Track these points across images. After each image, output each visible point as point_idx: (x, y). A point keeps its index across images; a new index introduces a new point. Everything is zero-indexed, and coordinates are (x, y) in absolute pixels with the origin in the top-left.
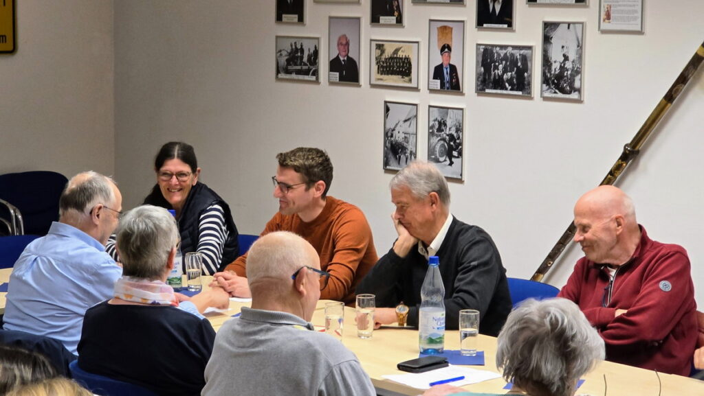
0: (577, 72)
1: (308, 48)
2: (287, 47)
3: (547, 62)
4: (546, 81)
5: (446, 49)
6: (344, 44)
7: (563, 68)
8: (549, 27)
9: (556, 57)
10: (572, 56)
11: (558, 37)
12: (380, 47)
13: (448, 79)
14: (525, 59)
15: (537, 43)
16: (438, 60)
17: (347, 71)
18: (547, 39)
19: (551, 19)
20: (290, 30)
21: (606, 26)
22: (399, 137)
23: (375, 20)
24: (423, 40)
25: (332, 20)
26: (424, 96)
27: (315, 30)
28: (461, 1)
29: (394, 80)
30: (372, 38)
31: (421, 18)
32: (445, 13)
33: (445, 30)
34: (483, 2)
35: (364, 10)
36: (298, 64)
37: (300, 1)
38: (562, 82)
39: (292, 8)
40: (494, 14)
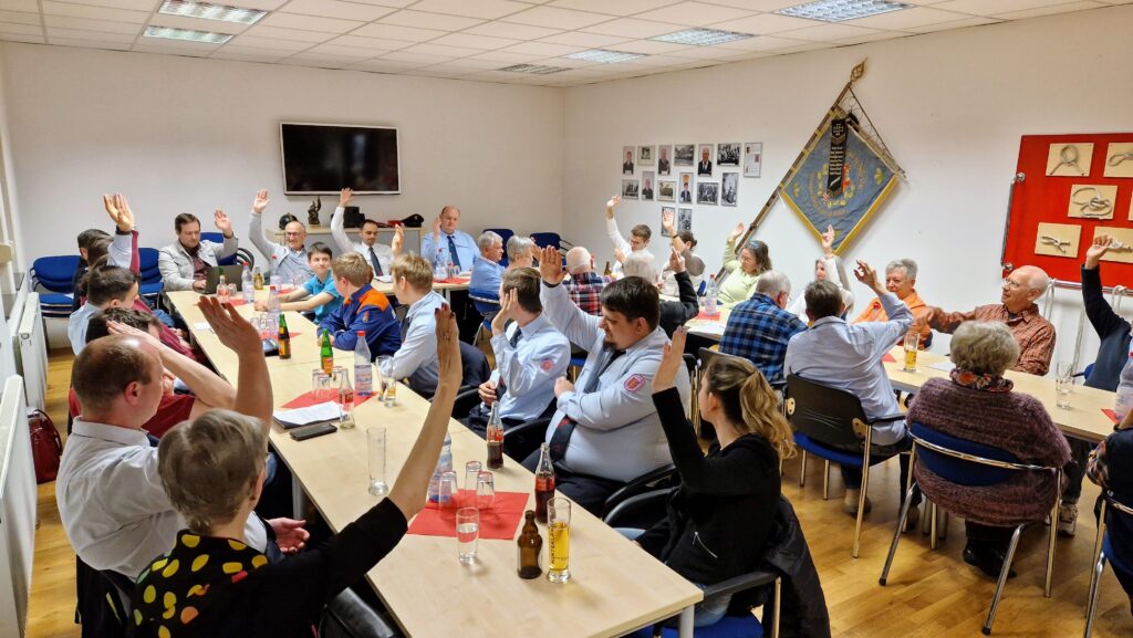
1: (635, 185)
2: (627, 185)
3: (724, 190)
4: (723, 197)
5: (686, 184)
6: (648, 183)
7: (730, 192)
8: (725, 175)
9: (727, 188)
10: (733, 187)
11: (729, 179)
12: (661, 184)
13: (686, 197)
14: (716, 189)
15: (720, 181)
16: (683, 190)
17: (648, 194)
18: (724, 180)
19: (726, 172)
20: (628, 177)
21: (746, 174)
23: (660, 172)
24: (678, 181)
25: (644, 172)
26: (677, 204)
27: (637, 177)
28: (691, 164)
29: (666, 198)
30: (658, 180)
31: (677, 171)
32: (686, 169)
33: (686, 176)
34: (700, 164)
35: (655, 168)
36: (630, 191)
37: (632, 165)
38: (729, 198)
39: (628, 167)
40: (705, 169)
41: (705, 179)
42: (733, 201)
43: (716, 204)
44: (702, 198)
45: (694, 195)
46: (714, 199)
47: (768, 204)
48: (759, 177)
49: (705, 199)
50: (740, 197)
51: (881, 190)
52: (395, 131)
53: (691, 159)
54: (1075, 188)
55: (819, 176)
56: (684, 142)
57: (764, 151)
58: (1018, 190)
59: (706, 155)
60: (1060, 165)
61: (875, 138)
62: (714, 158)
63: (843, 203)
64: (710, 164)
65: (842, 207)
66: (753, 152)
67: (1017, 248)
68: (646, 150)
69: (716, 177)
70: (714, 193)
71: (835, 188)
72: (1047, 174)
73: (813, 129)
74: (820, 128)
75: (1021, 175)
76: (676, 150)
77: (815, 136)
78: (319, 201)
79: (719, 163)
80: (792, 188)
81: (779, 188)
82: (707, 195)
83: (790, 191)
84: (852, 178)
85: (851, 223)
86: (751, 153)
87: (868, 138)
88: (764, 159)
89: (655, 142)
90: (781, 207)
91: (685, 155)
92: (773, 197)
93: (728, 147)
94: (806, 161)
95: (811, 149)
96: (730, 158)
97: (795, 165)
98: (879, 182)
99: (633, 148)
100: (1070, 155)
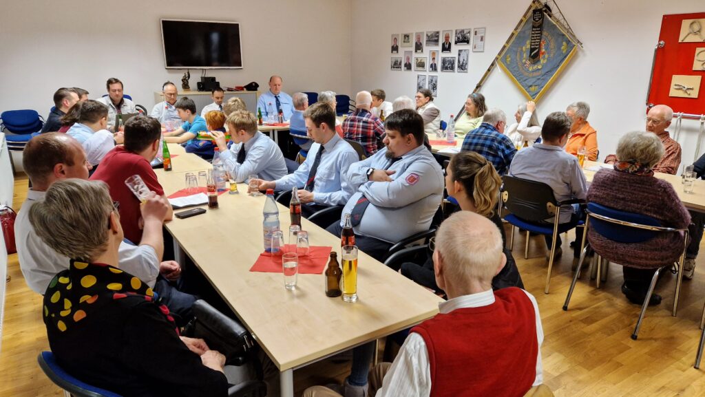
0: (467, 64)
1: (399, 61)
2: (394, 61)
3: (459, 61)
4: (459, 67)
5: (434, 59)
6: (408, 59)
7: (463, 63)
8: (460, 51)
9: (461, 60)
10: (465, 59)
11: (463, 54)
12: (417, 59)
13: (434, 67)
14: (454, 61)
15: (457, 56)
16: (431, 62)
17: (408, 67)
18: (459, 55)
19: (461, 49)
20: (395, 55)
21: (474, 50)
22: (421, 85)
23: (416, 51)
24: (428, 57)
25: (405, 52)
26: (427, 73)
27: (401, 56)
28: (438, 45)
29: (420, 69)
30: (415, 57)
31: (428, 49)
32: (434, 48)
33: (434, 53)
34: (443, 44)
35: (413, 49)
36: (396, 65)
37: (397, 47)
38: (463, 67)
39: (395, 49)
40: (446, 48)
41: (446, 55)
42: (465, 69)
43: (454, 71)
44: (444, 68)
45: (439, 66)
46: (452, 68)
47: (489, 70)
48: (483, 52)
49: (446, 68)
50: (470, 67)
51: (565, 57)
52: (238, 25)
53: (437, 41)
54: (698, 50)
55: (524, 48)
56: (432, 29)
57: (487, 34)
58: (659, 52)
59: (447, 38)
60: (688, 34)
61: (562, 21)
62: (453, 40)
63: (539, 67)
64: (450, 44)
65: (539, 69)
66: (479, 35)
67: (657, 93)
68: (406, 36)
69: (453, 53)
70: (452, 63)
71: (535, 56)
72: (680, 41)
73: (520, 17)
74: (525, 16)
75: (662, 42)
76: (427, 35)
77: (521, 21)
78: (188, 73)
79: (456, 43)
80: (505, 58)
81: (497, 58)
82: (448, 66)
83: (504, 60)
84: (546, 49)
85: (545, 80)
86: (478, 35)
87: (558, 21)
88: (487, 39)
89: (413, 31)
90: (498, 71)
91: (433, 39)
92: (492, 65)
93: (463, 31)
94: (515, 39)
95: (519, 30)
96: (464, 40)
97: (507, 42)
98: (564, 52)
99: (398, 35)
100: (696, 27)
